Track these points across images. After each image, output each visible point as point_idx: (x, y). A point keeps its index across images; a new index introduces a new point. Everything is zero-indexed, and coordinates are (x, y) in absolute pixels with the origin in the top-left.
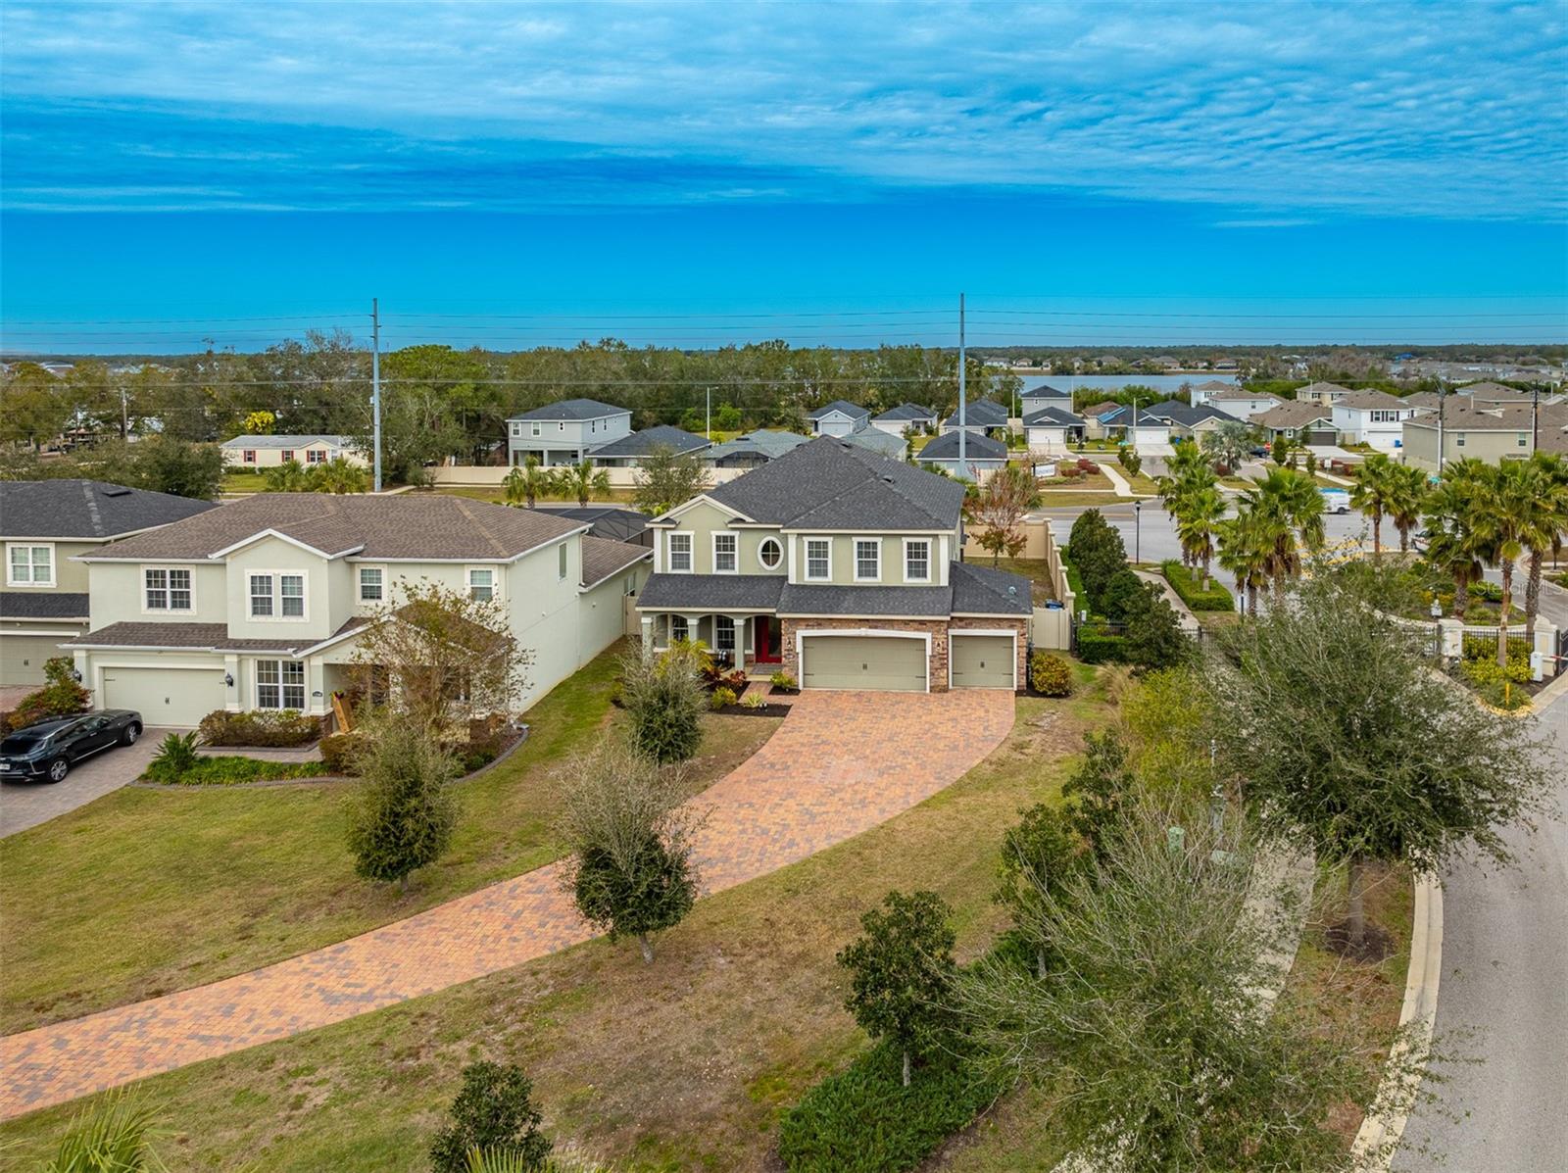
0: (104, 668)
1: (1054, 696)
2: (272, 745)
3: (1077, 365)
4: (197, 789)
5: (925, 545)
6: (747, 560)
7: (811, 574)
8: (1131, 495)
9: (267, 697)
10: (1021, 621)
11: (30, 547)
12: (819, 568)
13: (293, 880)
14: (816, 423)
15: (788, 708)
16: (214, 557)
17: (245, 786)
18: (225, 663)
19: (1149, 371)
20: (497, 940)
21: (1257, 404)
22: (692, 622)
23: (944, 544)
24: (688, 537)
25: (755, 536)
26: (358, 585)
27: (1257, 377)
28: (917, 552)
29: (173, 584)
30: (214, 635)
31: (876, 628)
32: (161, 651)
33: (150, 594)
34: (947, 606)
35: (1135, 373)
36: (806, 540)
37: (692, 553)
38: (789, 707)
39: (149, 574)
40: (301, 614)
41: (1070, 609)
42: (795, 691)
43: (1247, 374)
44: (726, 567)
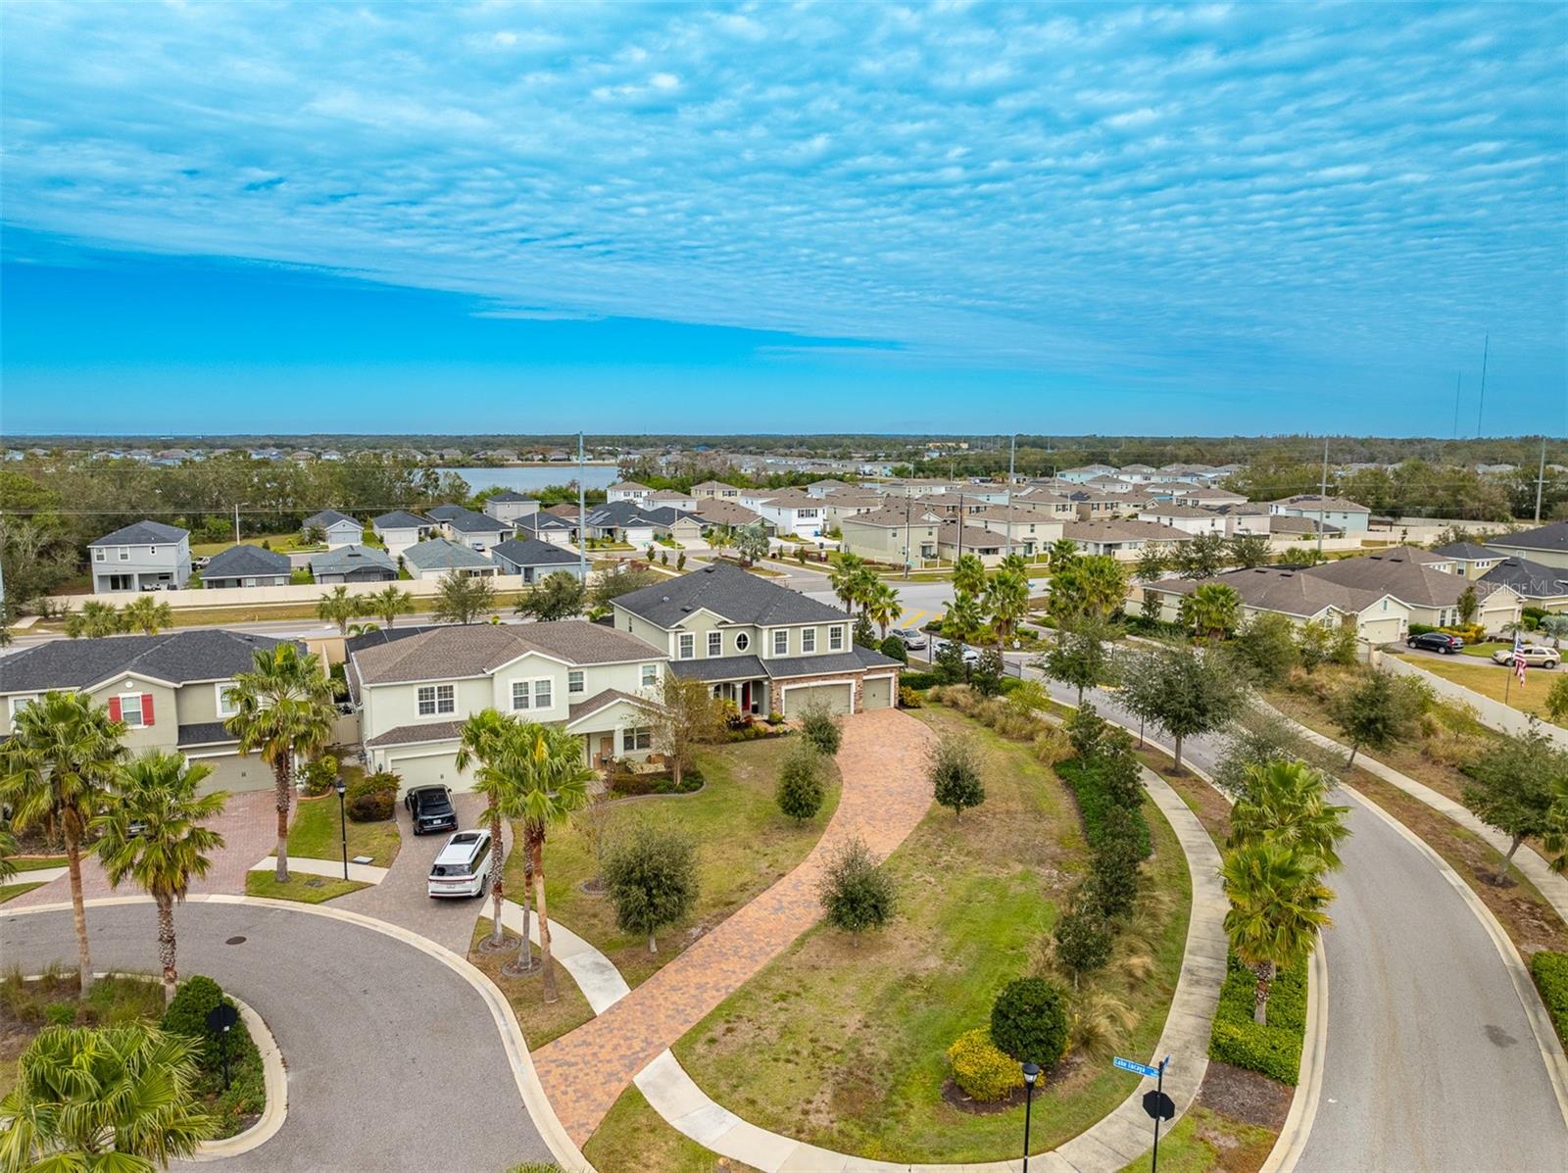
6: (729, 648)
7: (777, 652)
12: (781, 648)
22: (711, 689)
24: (691, 637)
25: (733, 631)
27: (636, 474)
29: (440, 696)
31: (824, 680)
33: (421, 705)
35: (480, 466)
36: (774, 631)
37: (694, 646)
39: (421, 691)
40: (549, 705)
42: (782, 723)
43: (627, 472)
44: (715, 653)
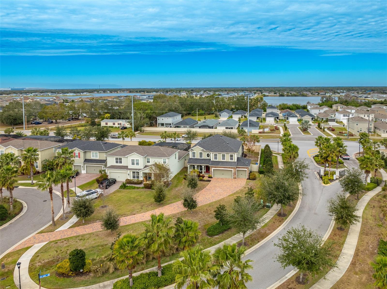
0: (110, 172)
1: (253, 180)
2: (136, 184)
4: (128, 190)
5: (233, 155)
6: (204, 156)
7: (215, 159)
9: (134, 177)
10: (248, 167)
11: (95, 152)
12: (216, 158)
13: (145, 202)
14: (220, 115)
16: (126, 156)
17: (134, 190)
18: (128, 172)
20: (173, 210)
22: (196, 166)
23: (236, 155)
24: (195, 152)
26: (146, 161)
27: (325, 100)
28: (231, 156)
29: (119, 160)
30: (126, 168)
31: (225, 168)
32: (118, 170)
34: (236, 165)
36: (214, 154)
37: (196, 155)
38: (211, 180)
39: (116, 158)
41: (259, 165)
42: (212, 178)
43: (323, 100)
44: (201, 157)
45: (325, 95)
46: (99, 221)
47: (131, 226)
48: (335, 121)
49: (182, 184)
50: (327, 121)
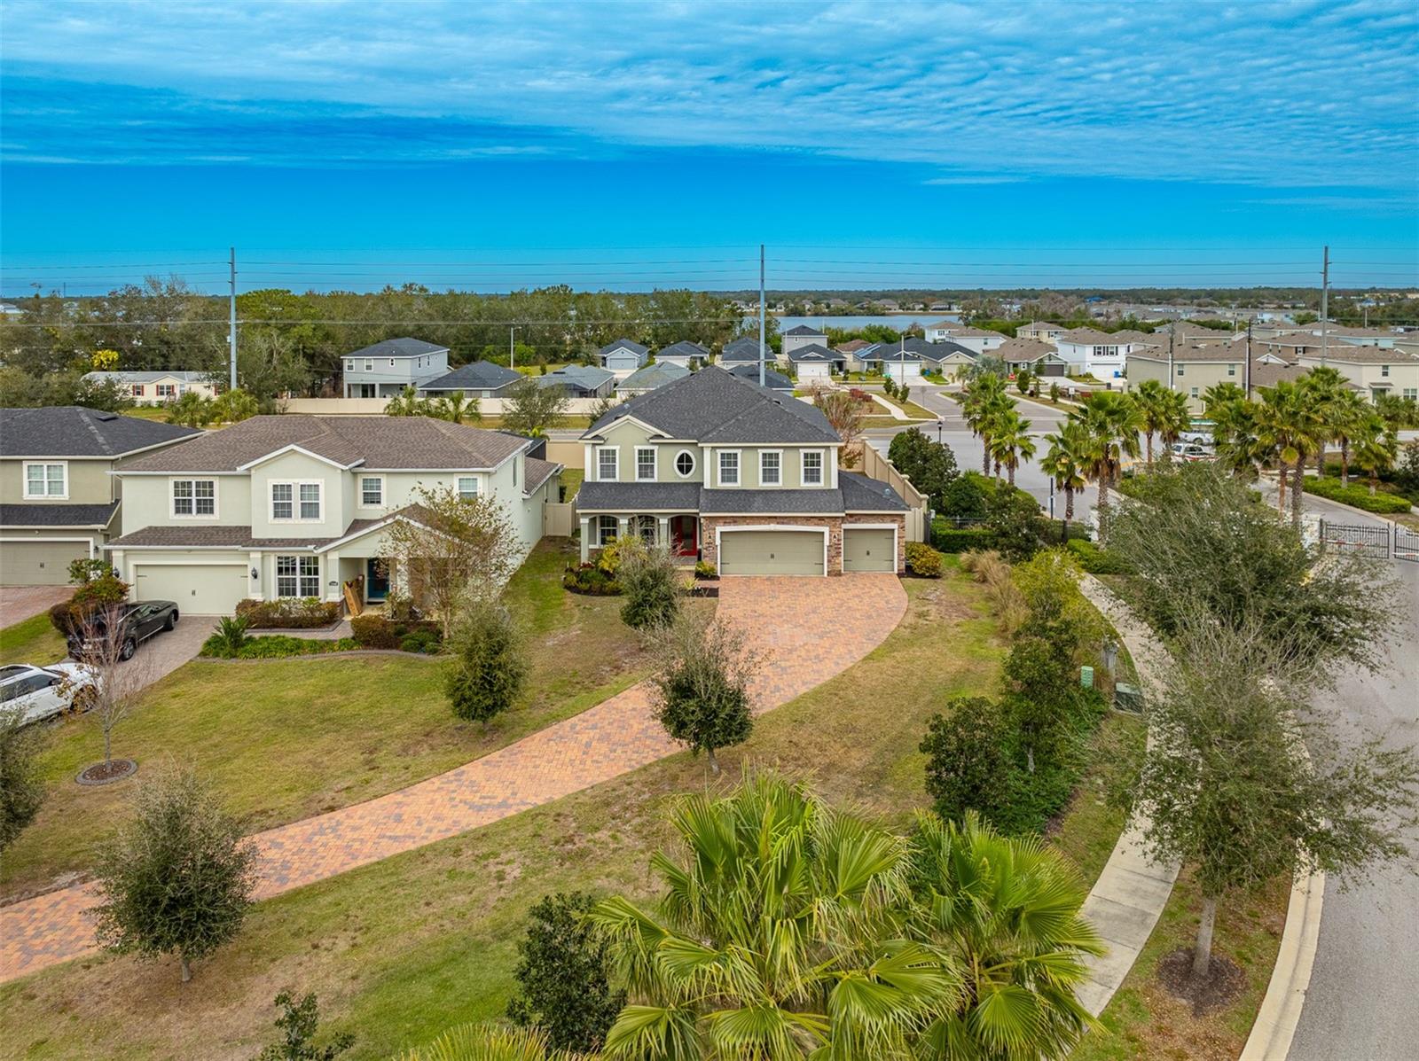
0: (137, 566)
2: (300, 627)
3: (807, 307)
4: (255, 662)
5: (818, 455)
6: (665, 470)
7: (723, 480)
8: (907, 419)
9: (286, 589)
10: (902, 516)
11: (45, 465)
12: (729, 475)
13: (386, 726)
14: (604, 358)
15: (717, 590)
16: (241, 470)
17: (293, 659)
18: (249, 559)
19: (872, 313)
20: (583, 762)
21: (989, 341)
22: (623, 522)
23: (834, 454)
25: (672, 449)
26: (360, 492)
27: (977, 317)
28: (812, 462)
29: (198, 494)
30: (240, 536)
31: (783, 523)
32: (190, 550)
33: (177, 501)
34: (841, 505)
36: (719, 452)
39: (176, 485)
40: (318, 516)
41: (924, 508)
42: (715, 578)
43: (968, 315)
44: (646, 476)
45: (949, 309)
46: (72, 876)
47: (329, 899)
48: (1066, 372)
49: (572, 616)
50: (1040, 370)
